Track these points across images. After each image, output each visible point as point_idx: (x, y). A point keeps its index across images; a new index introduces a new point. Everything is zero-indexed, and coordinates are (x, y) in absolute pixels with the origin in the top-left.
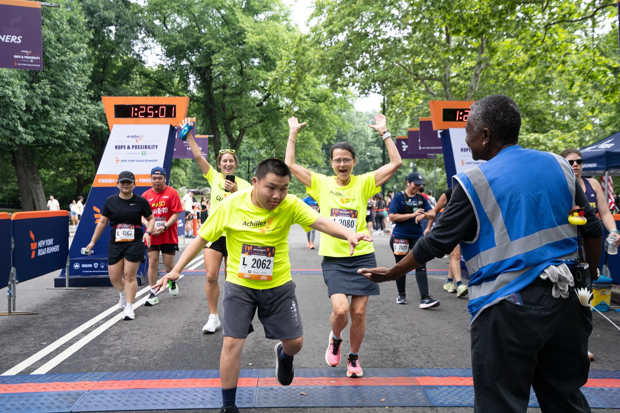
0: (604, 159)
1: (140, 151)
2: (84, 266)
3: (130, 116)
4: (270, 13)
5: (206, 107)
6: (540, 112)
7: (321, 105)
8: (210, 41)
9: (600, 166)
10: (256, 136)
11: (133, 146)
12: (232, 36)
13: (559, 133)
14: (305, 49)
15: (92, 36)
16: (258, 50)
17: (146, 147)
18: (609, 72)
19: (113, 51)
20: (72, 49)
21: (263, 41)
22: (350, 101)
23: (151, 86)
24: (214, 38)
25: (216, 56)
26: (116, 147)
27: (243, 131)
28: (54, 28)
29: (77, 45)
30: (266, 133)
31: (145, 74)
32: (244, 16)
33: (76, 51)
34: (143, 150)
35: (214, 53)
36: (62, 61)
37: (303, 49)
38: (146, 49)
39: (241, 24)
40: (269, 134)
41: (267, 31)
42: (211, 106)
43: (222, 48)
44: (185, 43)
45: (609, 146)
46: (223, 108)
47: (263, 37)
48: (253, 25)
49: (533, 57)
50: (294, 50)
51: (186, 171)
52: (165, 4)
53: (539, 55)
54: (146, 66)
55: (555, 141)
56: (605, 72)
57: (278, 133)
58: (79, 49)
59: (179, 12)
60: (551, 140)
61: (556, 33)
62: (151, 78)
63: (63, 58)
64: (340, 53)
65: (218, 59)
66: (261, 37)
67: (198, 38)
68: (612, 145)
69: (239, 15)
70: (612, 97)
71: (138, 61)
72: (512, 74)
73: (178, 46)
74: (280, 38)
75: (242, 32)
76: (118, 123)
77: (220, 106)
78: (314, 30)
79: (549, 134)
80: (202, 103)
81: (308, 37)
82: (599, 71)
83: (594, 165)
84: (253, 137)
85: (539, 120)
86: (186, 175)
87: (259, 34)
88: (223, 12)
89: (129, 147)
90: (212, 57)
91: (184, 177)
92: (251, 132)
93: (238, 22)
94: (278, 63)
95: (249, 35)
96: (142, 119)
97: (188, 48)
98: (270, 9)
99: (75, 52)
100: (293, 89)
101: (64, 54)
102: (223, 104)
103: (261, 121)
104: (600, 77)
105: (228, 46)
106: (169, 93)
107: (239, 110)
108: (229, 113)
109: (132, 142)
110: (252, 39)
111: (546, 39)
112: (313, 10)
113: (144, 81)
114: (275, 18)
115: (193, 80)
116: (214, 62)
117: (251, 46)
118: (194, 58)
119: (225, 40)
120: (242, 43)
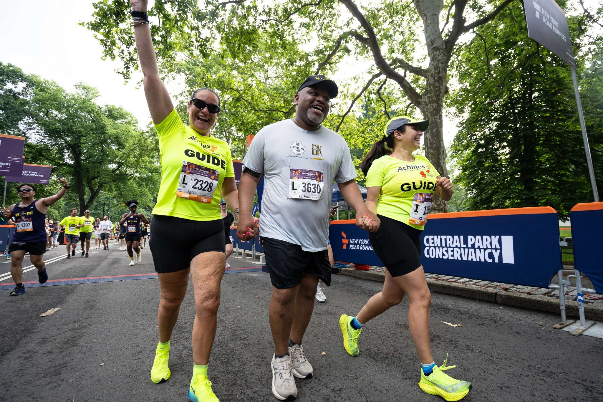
0: (336, 195)
4: (125, 120)
5: (75, 170)
7: (154, 174)
8: (80, 129)
10: (110, 190)
12: (97, 129)
16: (114, 138)
21: (118, 133)
23: (33, 153)
24: (83, 127)
25: (84, 138)
27: (101, 186)
30: (118, 188)
31: (29, 146)
32: (106, 119)
35: (82, 136)
37: (144, 138)
38: (30, 129)
39: (103, 122)
40: (119, 190)
41: (122, 128)
42: (78, 169)
43: (89, 134)
44: (61, 128)
46: (88, 172)
47: (118, 131)
48: (112, 124)
51: (59, 211)
52: (47, 101)
54: (30, 140)
57: (125, 188)
59: (58, 109)
62: (33, 149)
65: (83, 140)
66: (117, 130)
67: (72, 126)
69: (103, 117)
73: (56, 128)
74: (130, 133)
75: (104, 126)
77: (86, 170)
80: (72, 167)
84: (109, 191)
86: (59, 213)
87: (115, 129)
88: (93, 115)
90: (81, 139)
91: (57, 214)
92: (107, 186)
93: (102, 121)
94: (127, 144)
95: (109, 128)
97: (64, 132)
98: (125, 118)
100: (136, 161)
102: (88, 169)
103: (115, 181)
105: (93, 133)
106: (47, 159)
107: (98, 172)
108: (92, 174)
110: (110, 131)
114: (128, 123)
115: (67, 154)
116: (82, 141)
117: (110, 135)
118: (68, 139)
119: (92, 130)
120: (103, 133)
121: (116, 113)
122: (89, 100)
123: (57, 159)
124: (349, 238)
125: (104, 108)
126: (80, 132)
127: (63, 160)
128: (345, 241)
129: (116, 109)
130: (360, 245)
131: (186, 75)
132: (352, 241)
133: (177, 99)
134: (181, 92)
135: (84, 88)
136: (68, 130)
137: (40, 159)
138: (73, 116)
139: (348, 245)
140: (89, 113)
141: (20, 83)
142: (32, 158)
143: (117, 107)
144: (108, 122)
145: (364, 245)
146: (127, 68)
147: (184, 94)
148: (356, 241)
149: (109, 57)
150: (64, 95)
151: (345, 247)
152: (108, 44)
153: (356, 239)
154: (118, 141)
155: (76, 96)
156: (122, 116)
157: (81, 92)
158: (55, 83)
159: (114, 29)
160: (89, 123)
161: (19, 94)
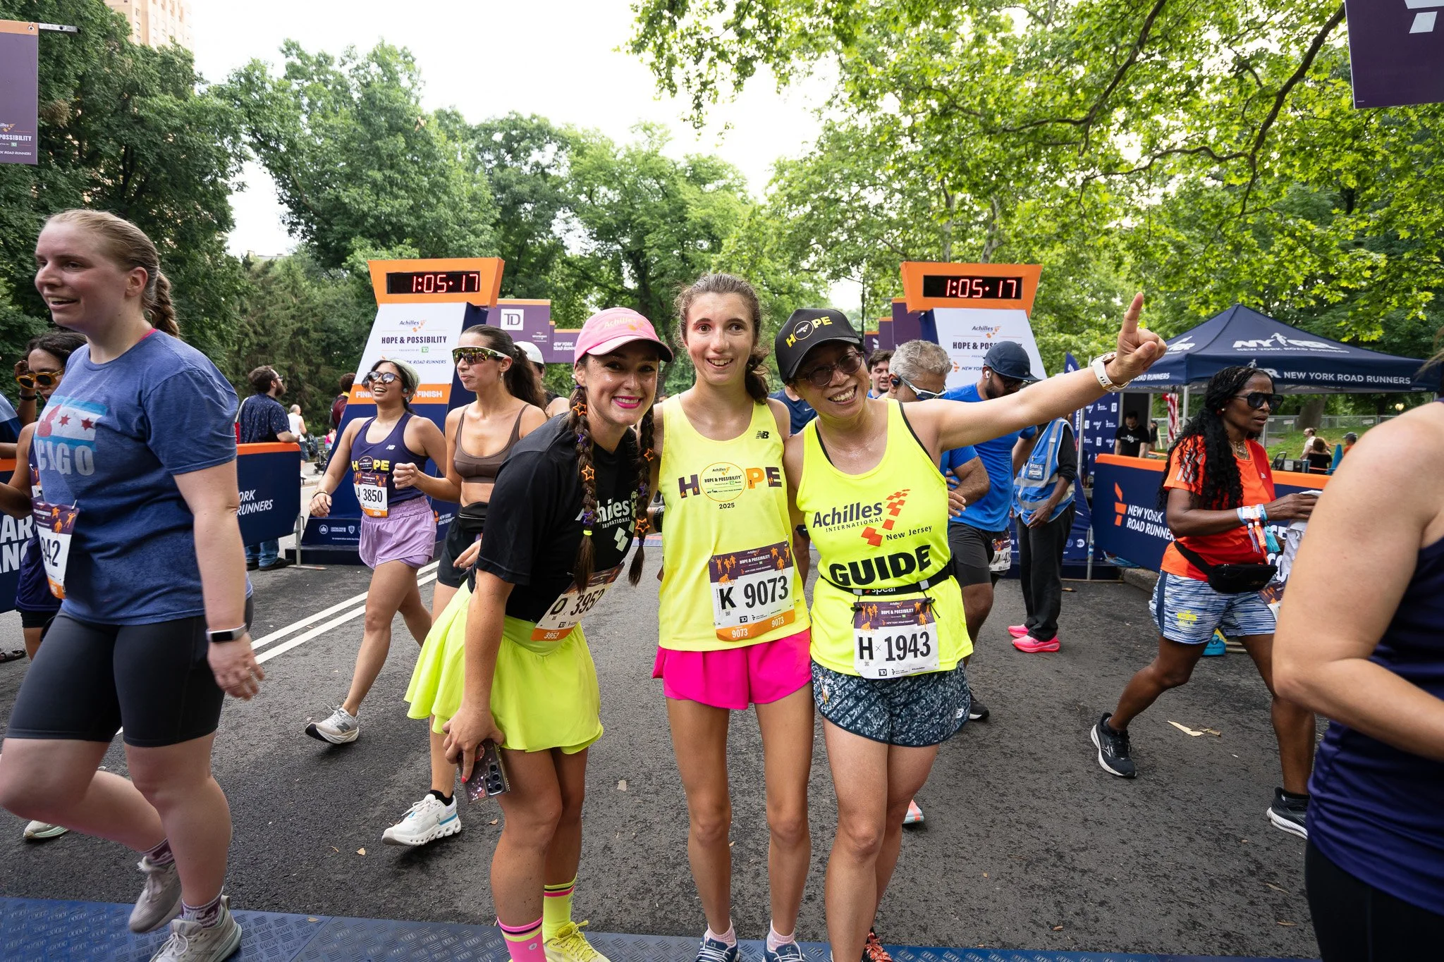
0: (1184, 367)
1: (420, 345)
2: (334, 529)
3: (411, 291)
4: (721, 183)
5: (641, 298)
6: (1069, 306)
8: (644, 218)
9: (1175, 377)
11: (409, 339)
12: (672, 212)
13: (1097, 333)
14: (759, 224)
15: (498, 216)
16: (703, 227)
17: (428, 340)
18: (1170, 248)
19: (530, 235)
20: (474, 232)
21: (710, 216)
22: (822, 294)
23: (575, 276)
24: (650, 214)
25: (650, 236)
26: (383, 340)
28: (454, 207)
29: (480, 226)
31: (568, 263)
32: (687, 186)
33: (476, 234)
34: (424, 344)
35: (648, 232)
36: (461, 246)
37: (757, 223)
38: (568, 230)
39: (683, 196)
41: (716, 203)
43: (658, 226)
44: (613, 222)
45: (1187, 347)
47: (710, 211)
48: (698, 196)
49: (1064, 226)
50: (746, 224)
52: (590, 172)
53: (1073, 223)
54: (568, 253)
55: (1093, 344)
56: (1164, 248)
58: (482, 232)
59: (608, 183)
60: (1087, 343)
61: (1097, 192)
62: (575, 267)
63: (462, 242)
64: (802, 225)
65: (650, 240)
66: (707, 211)
67: (630, 214)
68: (1192, 345)
69: (681, 184)
70: (1175, 283)
71: (558, 247)
72: (1036, 249)
73: (604, 224)
74: (732, 212)
75: (682, 206)
76: (392, 302)
78: (772, 199)
79: (1084, 334)
80: (637, 294)
81: (763, 207)
82: (1155, 245)
83: (1166, 376)
85: (1069, 319)
87: (704, 207)
88: (663, 182)
89: (402, 341)
90: (646, 238)
93: (680, 194)
94: (725, 242)
95: (691, 209)
96: (428, 294)
97: (618, 228)
98: (721, 177)
99: (477, 236)
101: (464, 238)
104: (1158, 255)
105: (666, 223)
106: (597, 284)
109: (407, 332)
110: (695, 213)
111: (1083, 201)
112: (773, 174)
113: (566, 271)
114: (728, 188)
115: (627, 268)
116: (649, 244)
117: (695, 224)
118: (626, 240)
119: (663, 216)
120: (683, 220)
121: (703, 172)
122: (655, 154)
123: (611, 282)
124: (1128, 501)
125: (683, 164)
126: (643, 224)
127: (621, 282)
128: (1120, 508)
129: (704, 162)
130: (1146, 521)
131: (838, 52)
132: (1133, 510)
133: (820, 119)
134: (829, 98)
135: (646, 129)
136: (625, 223)
137: (586, 286)
138: (630, 193)
139: (1126, 517)
140: (657, 178)
141: (548, 146)
142: (575, 285)
143: (705, 156)
144: (688, 193)
145: (1152, 522)
146: (698, 106)
147: (837, 102)
148: (1140, 512)
149: (667, 91)
150: (614, 151)
151: (1118, 522)
152: (662, 66)
153: (1140, 506)
154: (709, 233)
155: (633, 150)
156: (716, 174)
157: (641, 136)
158: (598, 130)
159: (670, 36)
160: (657, 200)
161: (549, 167)
